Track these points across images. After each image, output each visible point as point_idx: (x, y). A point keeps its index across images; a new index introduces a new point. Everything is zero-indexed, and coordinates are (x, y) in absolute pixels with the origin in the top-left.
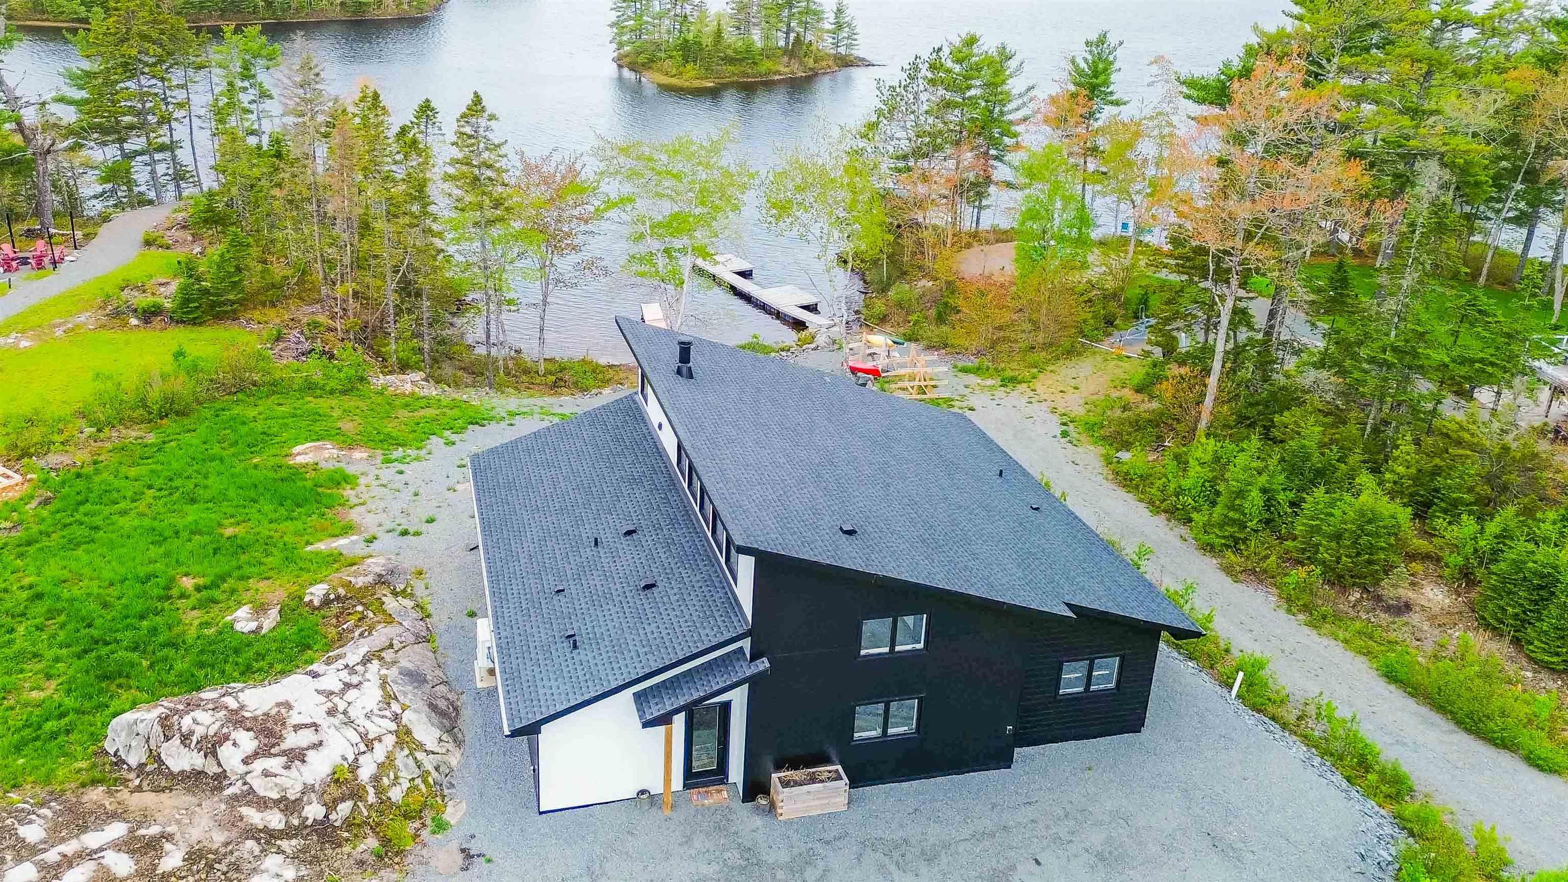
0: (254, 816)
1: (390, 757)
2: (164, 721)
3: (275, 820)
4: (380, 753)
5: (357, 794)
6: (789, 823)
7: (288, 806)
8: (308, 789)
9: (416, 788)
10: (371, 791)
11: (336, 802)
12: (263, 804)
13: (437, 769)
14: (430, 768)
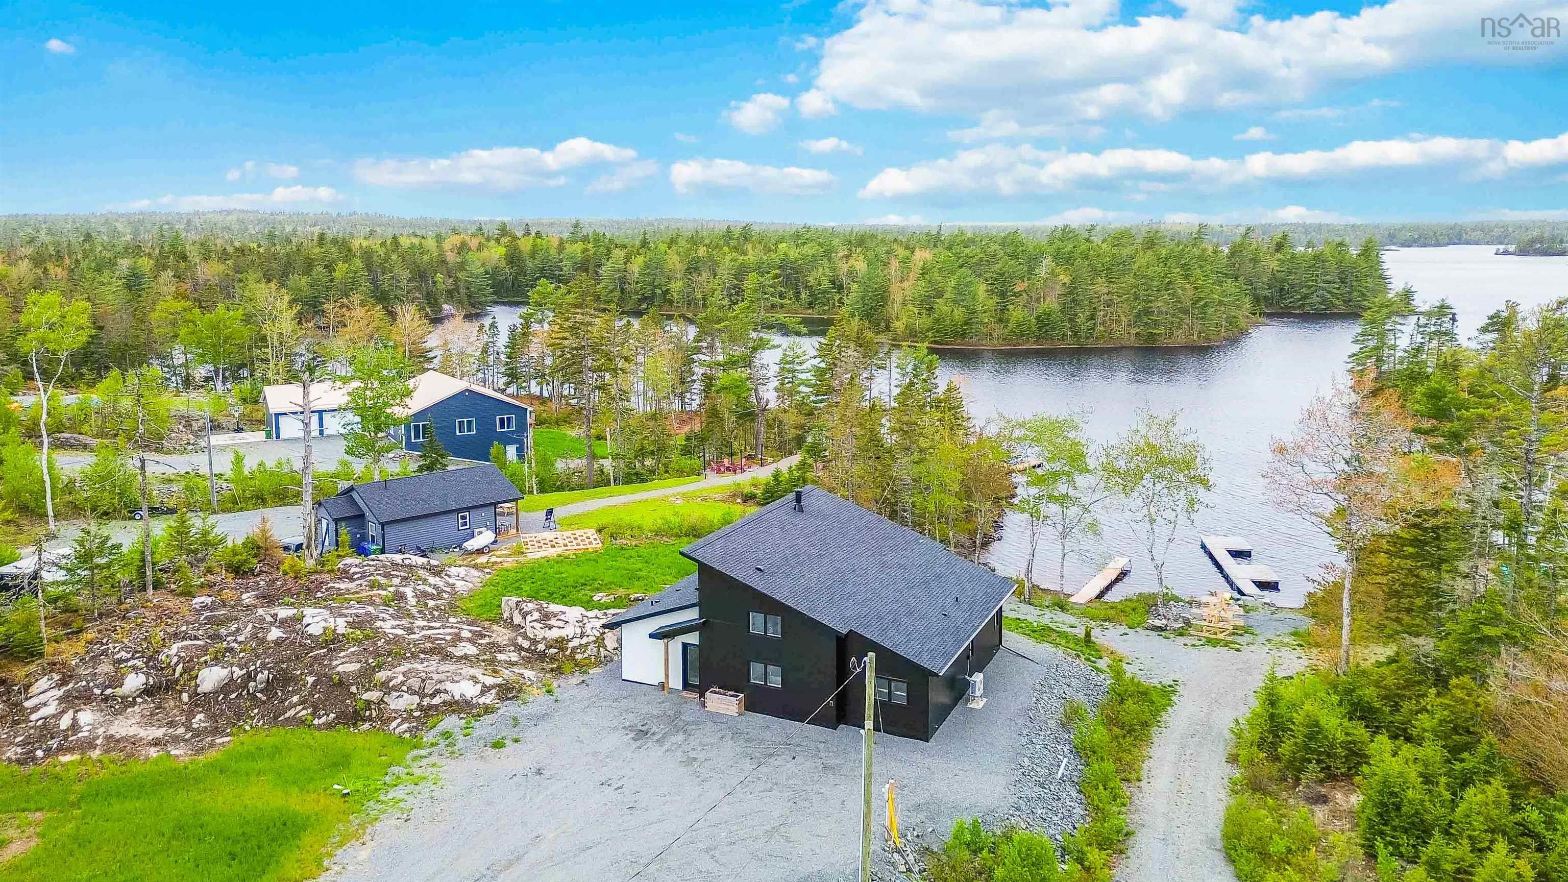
0: (520, 640)
1: (588, 644)
2: (517, 603)
3: (526, 644)
4: (584, 641)
5: (562, 649)
6: (708, 711)
7: (534, 642)
8: (544, 638)
9: (590, 659)
10: (569, 651)
11: (551, 647)
12: (525, 637)
13: (605, 657)
14: (602, 655)
